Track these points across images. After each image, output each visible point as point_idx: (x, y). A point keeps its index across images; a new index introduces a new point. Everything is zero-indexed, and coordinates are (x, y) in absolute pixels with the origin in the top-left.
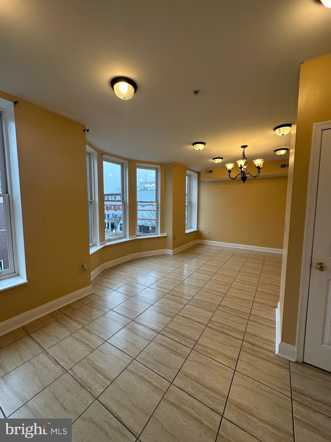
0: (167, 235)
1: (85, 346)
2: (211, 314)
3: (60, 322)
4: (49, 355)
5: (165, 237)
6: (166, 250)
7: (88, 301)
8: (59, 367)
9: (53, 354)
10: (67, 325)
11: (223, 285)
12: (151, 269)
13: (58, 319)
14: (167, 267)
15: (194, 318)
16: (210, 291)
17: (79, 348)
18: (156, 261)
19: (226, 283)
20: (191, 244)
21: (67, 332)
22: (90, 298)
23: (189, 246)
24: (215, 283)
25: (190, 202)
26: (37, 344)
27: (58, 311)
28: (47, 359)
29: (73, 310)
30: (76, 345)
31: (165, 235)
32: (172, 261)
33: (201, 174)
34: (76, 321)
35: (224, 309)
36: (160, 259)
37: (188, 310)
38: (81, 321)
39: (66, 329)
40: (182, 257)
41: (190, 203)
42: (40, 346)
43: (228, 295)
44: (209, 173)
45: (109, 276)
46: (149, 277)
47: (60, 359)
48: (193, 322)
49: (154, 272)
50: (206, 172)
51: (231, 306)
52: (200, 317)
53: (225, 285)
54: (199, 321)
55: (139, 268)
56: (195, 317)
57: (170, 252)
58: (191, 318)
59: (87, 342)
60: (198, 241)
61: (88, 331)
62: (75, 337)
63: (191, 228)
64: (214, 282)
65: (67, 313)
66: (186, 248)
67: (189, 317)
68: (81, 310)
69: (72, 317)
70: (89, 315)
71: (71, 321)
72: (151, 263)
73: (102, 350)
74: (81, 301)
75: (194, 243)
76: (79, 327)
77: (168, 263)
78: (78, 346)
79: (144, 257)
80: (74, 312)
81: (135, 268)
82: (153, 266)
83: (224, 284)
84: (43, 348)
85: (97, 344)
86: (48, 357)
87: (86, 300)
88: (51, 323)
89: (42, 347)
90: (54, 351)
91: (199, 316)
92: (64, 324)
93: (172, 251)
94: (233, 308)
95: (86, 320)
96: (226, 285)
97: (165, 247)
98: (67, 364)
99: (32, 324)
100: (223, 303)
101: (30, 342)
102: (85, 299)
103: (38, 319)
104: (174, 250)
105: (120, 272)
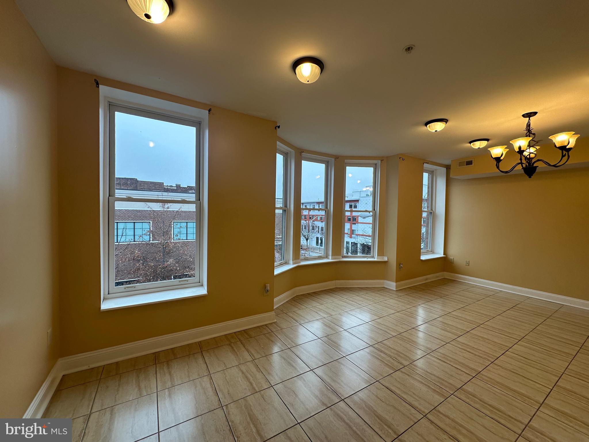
0: (388, 259)
1: (248, 383)
2: (439, 399)
3: (232, 348)
4: (211, 381)
5: (385, 262)
6: (386, 281)
7: (267, 331)
8: (217, 398)
9: (216, 381)
10: (238, 353)
11: (478, 356)
12: (357, 305)
13: (232, 343)
14: (381, 306)
15: (405, 396)
16: (447, 360)
17: (241, 383)
18: (367, 295)
19: (485, 355)
20: (431, 277)
21: (235, 361)
22: (270, 327)
23: (427, 281)
24: (462, 349)
25: (431, 211)
26: (205, 365)
27: (234, 334)
28: (208, 385)
29: (248, 337)
30: (239, 379)
31: (386, 259)
32: (391, 300)
33: (451, 168)
34: (248, 351)
35: (468, 399)
36: (373, 294)
37: (398, 380)
38: (253, 352)
39: (235, 357)
40: (410, 296)
41: (432, 213)
42: (207, 367)
43: (483, 375)
44: (467, 165)
45: (299, 305)
46: (350, 316)
47: (221, 390)
48: (402, 402)
49: (360, 311)
50: (461, 164)
51: (486, 399)
52: (416, 398)
53: (481, 357)
54: (413, 404)
55: (340, 301)
56: (409, 395)
57: (392, 285)
58: (399, 395)
59: (251, 379)
60: (446, 275)
61: (257, 366)
62: (242, 369)
63: (433, 252)
64: (460, 346)
65: (242, 339)
66: (420, 283)
67: (398, 392)
68: (256, 339)
69: (245, 345)
70: (262, 348)
71: (243, 349)
72: (358, 297)
73: (264, 395)
74: (260, 328)
75: (437, 277)
76: (249, 358)
77: (385, 302)
78: (241, 381)
79: (351, 288)
80: (249, 339)
81: (335, 300)
82: (361, 302)
83: (481, 355)
84: (209, 371)
85: (262, 386)
86: (210, 383)
87: (265, 329)
88: (224, 346)
89: (208, 369)
90: (218, 378)
91: (415, 396)
92: (236, 350)
93: (394, 284)
94: (490, 403)
95: (258, 352)
96: (485, 358)
97: (384, 277)
98: (225, 398)
99: (207, 342)
100: (469, 388)
101: (200, 361)
102: (265, 327)
103: (214, 338)
104: (398, 283)
105: (314, 302)
